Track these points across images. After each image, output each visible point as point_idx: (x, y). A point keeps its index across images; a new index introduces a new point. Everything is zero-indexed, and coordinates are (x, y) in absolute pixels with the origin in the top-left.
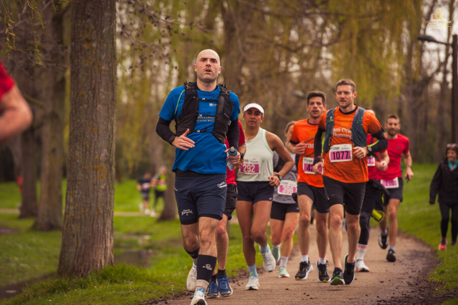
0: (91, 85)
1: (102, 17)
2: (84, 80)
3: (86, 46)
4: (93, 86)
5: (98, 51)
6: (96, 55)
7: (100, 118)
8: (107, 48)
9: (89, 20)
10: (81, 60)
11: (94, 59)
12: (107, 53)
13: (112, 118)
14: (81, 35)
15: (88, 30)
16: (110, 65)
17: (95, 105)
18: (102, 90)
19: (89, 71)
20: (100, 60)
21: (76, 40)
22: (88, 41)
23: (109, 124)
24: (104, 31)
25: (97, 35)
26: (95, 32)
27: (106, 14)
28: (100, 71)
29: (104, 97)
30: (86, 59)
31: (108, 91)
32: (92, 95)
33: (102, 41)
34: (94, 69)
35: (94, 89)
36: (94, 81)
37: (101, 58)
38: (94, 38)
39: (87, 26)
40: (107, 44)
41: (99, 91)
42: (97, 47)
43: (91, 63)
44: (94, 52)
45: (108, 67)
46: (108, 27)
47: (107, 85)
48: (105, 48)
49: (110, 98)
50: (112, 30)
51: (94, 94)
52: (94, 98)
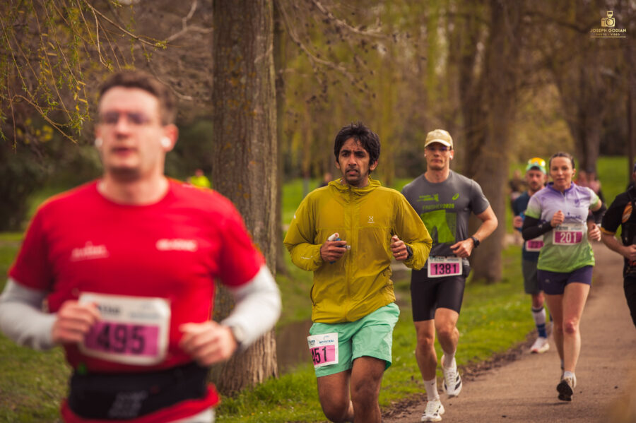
0: (239, 135)
1: (252, 43)
2: (231, 128)
3: (232, 82)
4: (242, 137)
5: (248, 88)
6: (245, 94)
7: (253, 180)
8: (261, 84)
9: (236, 47)
10: (226, 102)
11: (243, 100)
12: (260, 90)
13: (269, 179)
14: (225, 68)
15: (234, 60)
16: (266, 107)
17: (245, 161)
18: (255, 141)
19: (237, 117)
20: (251, 100)
21: (219, 75)
22: (236, 75)
23: (265, 187)
24: (256, 61)
25: (247, 66)
26: (243, 63)
27: (259, 38)
28: (252, 115)
29: (257, 150)
30: (233, 100)
31: (262, 142)
32: (240, 148)
33: (254, 74)
34: (244, 113)
35: (244, 141)
36: (243, 130)
37: (252, 98)
38: (242, 70)
39: (233, 55)
40: (261, 79)
41: (250, 142)
42: (247, 84)
43: (239, 105)
44: (243, 90)
45: (263, 109)
46: (262, 55)
47: (262, 133)
48: (258, 84)
49: (266, 152)
50: (268, 59)
51: (244, 147)
52: (243, 152)
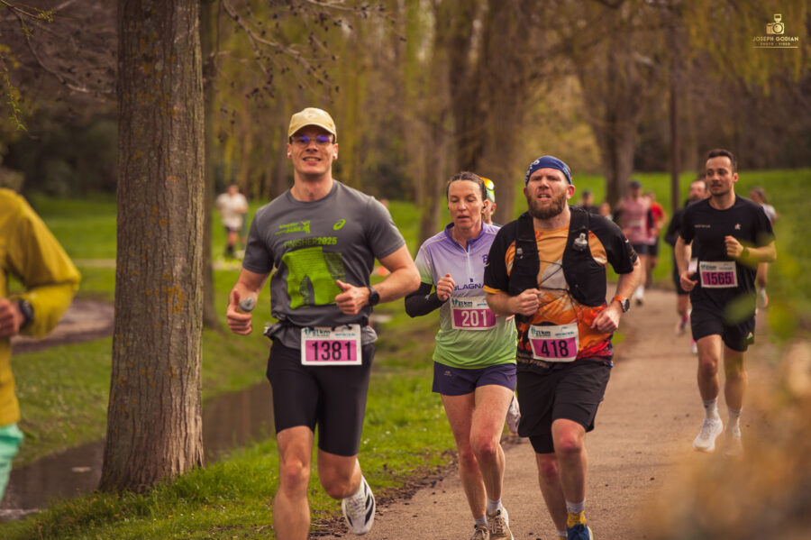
0: (154, 141)
1: (172, 15)
2: (142, 130)
3: (143, 69)
4: (157, 142)
5: (165, 77)
6: (161, 85)
7: (172, 201)
8: (183, 72)
9: (148, 21)
10: (136, 95)
11: (159, 93)
12: (182, 80)
13: (194, 200)
14: (134, 49)
15: (147, 39)
16: (189, 103)
17: (162, 176)
18: (175, 149)
19: (151, 115)
20: (170, 93)
21: (126, 58)
22: (148, 59)
23: (189, 211)
24: (175, 41)
25: (164, 49)
26: (159, 43)
27: (180, 9)
28: (170, 114)
29: (178, 161)
30: (145, 93)
31: (185, 150)
32: (155, 158)
33: (174, 58)
34: (160, 111)
35: (160, 148)
36: (159, 133)
37: (171, 91)
38: (157, 53)
39: (144, 32)
40: (183, 64)
41: (169, 151)
42: (164, 71)
43: (154, 99)
44: (160, 80)
45: (186, 106)
46: (186, 32)
47: (184, 138)
48: (179, 72)
49: (190, 164)
50: (193, 36)
51: (160, 157)
52: (159, 164)
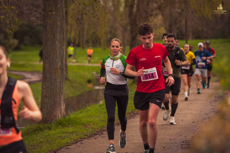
0: (52, 32)
2: (49, 29)
3: (50, 13)
4: (53, 33)
5: (56, 16)
6: (55, 18)
7: (57, 48)
9: (51, 1)
10: (48, 20)
11: (54, 20)
12: (60, 16)
13: (63, 48)
14: (47, 8)
15: (51, 6)
16: (62, 22)
17: (54, 41)
18: (58, 34)
19: (52, 26)
20: (57, 20)
21: (45, 11)
22: (51, 11)
23: (62, 50)
24: (58, 6)
26: (54, 7)
28: (57, 25)
29: (59, 38)
30: (50, 20)
31: (61, 35)
32: (53, 37)
33: (58, 11)
34: (54, 25)
35: (54, 34)
36: (54, 30)
38: (53, 9)
39: (50, 4)
40: (60, 12)
41: (56, 35)
42: (55, 14)
43: (52, 21)
44: (54, 16)
45: (61, 23)
46: (61, 4)
47: (60, 32)
48: (59, 14)
49: (62, 38)
50: (63, 5)
51: (54, 36)
52: (54, 38)
